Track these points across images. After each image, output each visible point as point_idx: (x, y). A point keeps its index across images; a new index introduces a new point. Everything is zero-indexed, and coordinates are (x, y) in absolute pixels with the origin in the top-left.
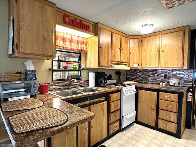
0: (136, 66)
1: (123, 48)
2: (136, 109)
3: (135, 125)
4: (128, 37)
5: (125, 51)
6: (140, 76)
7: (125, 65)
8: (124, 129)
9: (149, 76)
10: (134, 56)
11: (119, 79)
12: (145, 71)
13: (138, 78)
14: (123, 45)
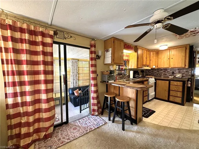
0: (154, 67)
1: (147, 57)
2: (155, 91)
3: (154, 99)
4: (149, 51)
5: (148, 59)
6: (155, 73)
7: (148, 66)
8: (149, 101)
9: (161, 73)
10: (153, 61)
11: (143, 74)
12: (159, 70)
13: (154, 74)
14: (147, 56)
